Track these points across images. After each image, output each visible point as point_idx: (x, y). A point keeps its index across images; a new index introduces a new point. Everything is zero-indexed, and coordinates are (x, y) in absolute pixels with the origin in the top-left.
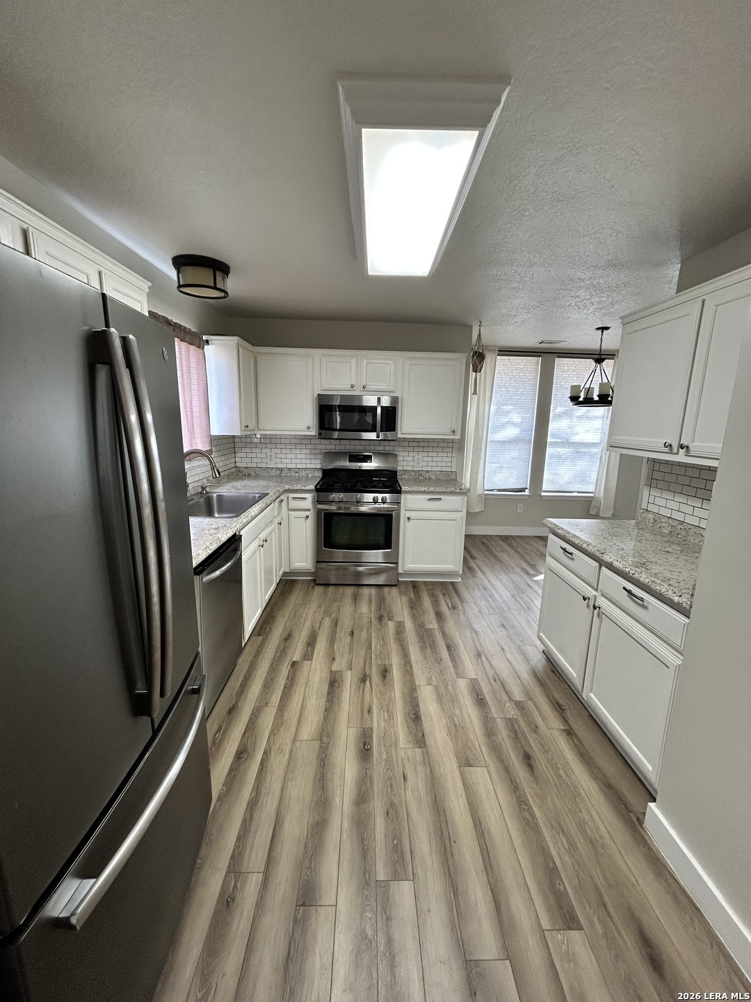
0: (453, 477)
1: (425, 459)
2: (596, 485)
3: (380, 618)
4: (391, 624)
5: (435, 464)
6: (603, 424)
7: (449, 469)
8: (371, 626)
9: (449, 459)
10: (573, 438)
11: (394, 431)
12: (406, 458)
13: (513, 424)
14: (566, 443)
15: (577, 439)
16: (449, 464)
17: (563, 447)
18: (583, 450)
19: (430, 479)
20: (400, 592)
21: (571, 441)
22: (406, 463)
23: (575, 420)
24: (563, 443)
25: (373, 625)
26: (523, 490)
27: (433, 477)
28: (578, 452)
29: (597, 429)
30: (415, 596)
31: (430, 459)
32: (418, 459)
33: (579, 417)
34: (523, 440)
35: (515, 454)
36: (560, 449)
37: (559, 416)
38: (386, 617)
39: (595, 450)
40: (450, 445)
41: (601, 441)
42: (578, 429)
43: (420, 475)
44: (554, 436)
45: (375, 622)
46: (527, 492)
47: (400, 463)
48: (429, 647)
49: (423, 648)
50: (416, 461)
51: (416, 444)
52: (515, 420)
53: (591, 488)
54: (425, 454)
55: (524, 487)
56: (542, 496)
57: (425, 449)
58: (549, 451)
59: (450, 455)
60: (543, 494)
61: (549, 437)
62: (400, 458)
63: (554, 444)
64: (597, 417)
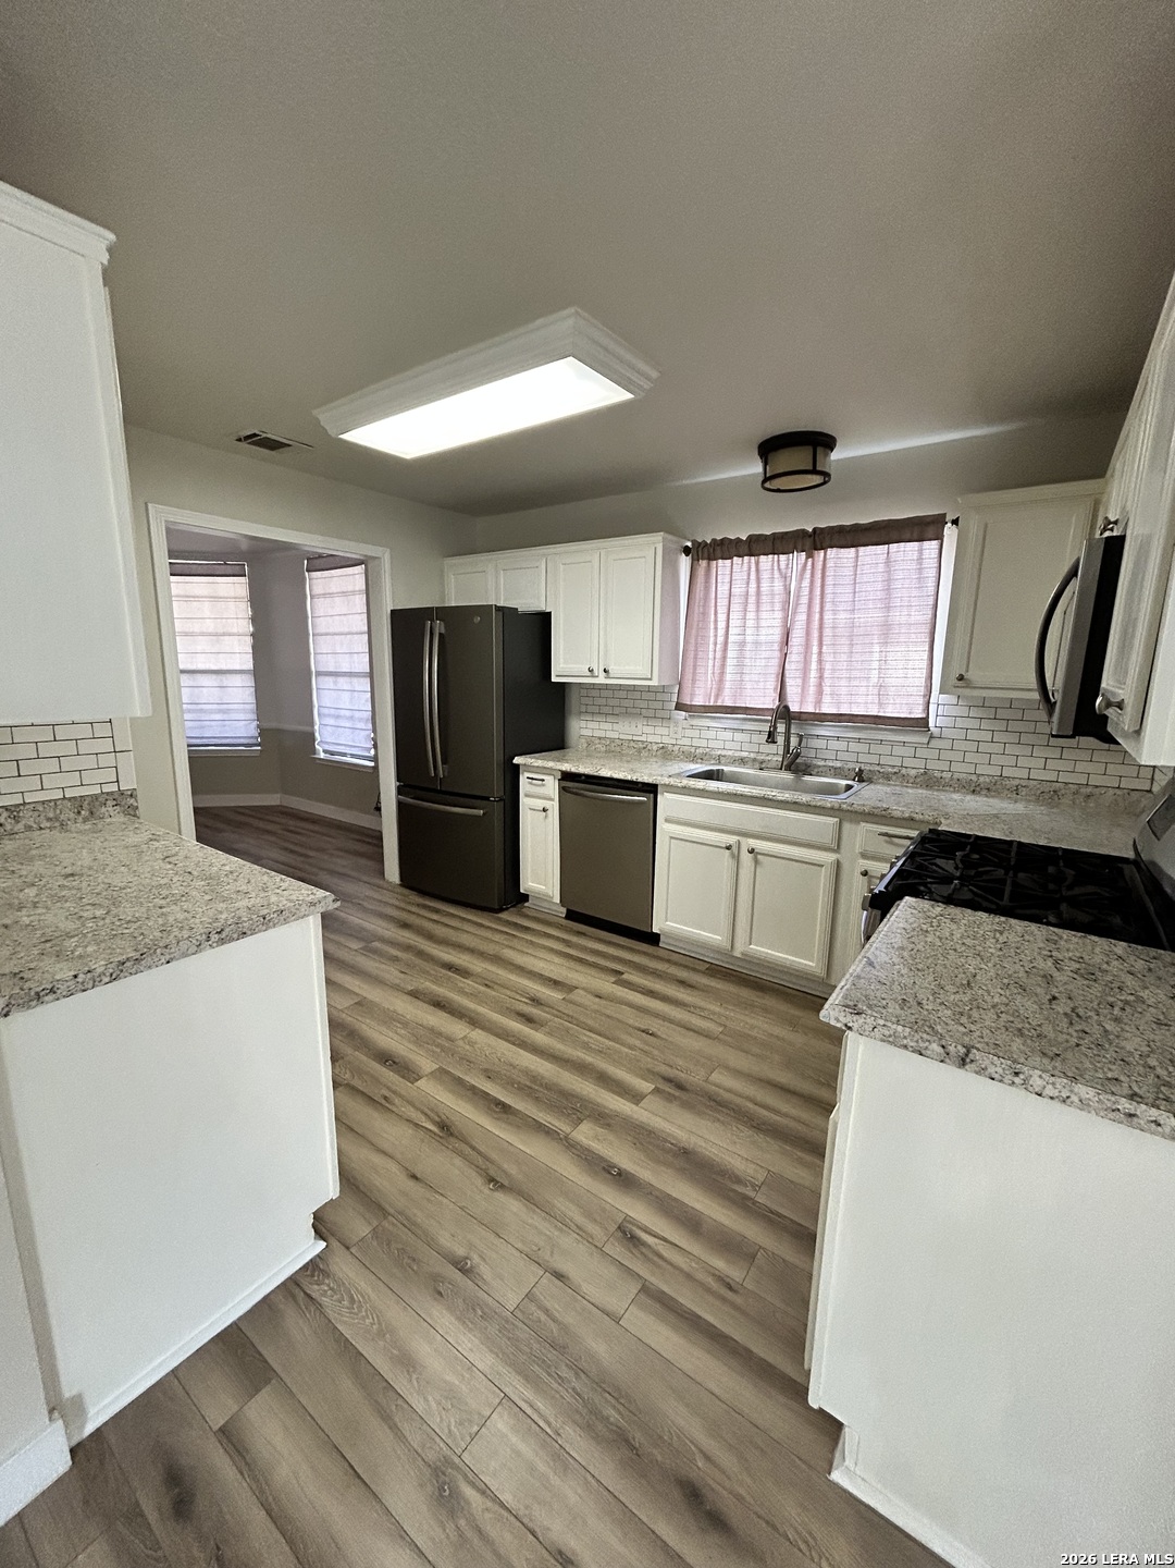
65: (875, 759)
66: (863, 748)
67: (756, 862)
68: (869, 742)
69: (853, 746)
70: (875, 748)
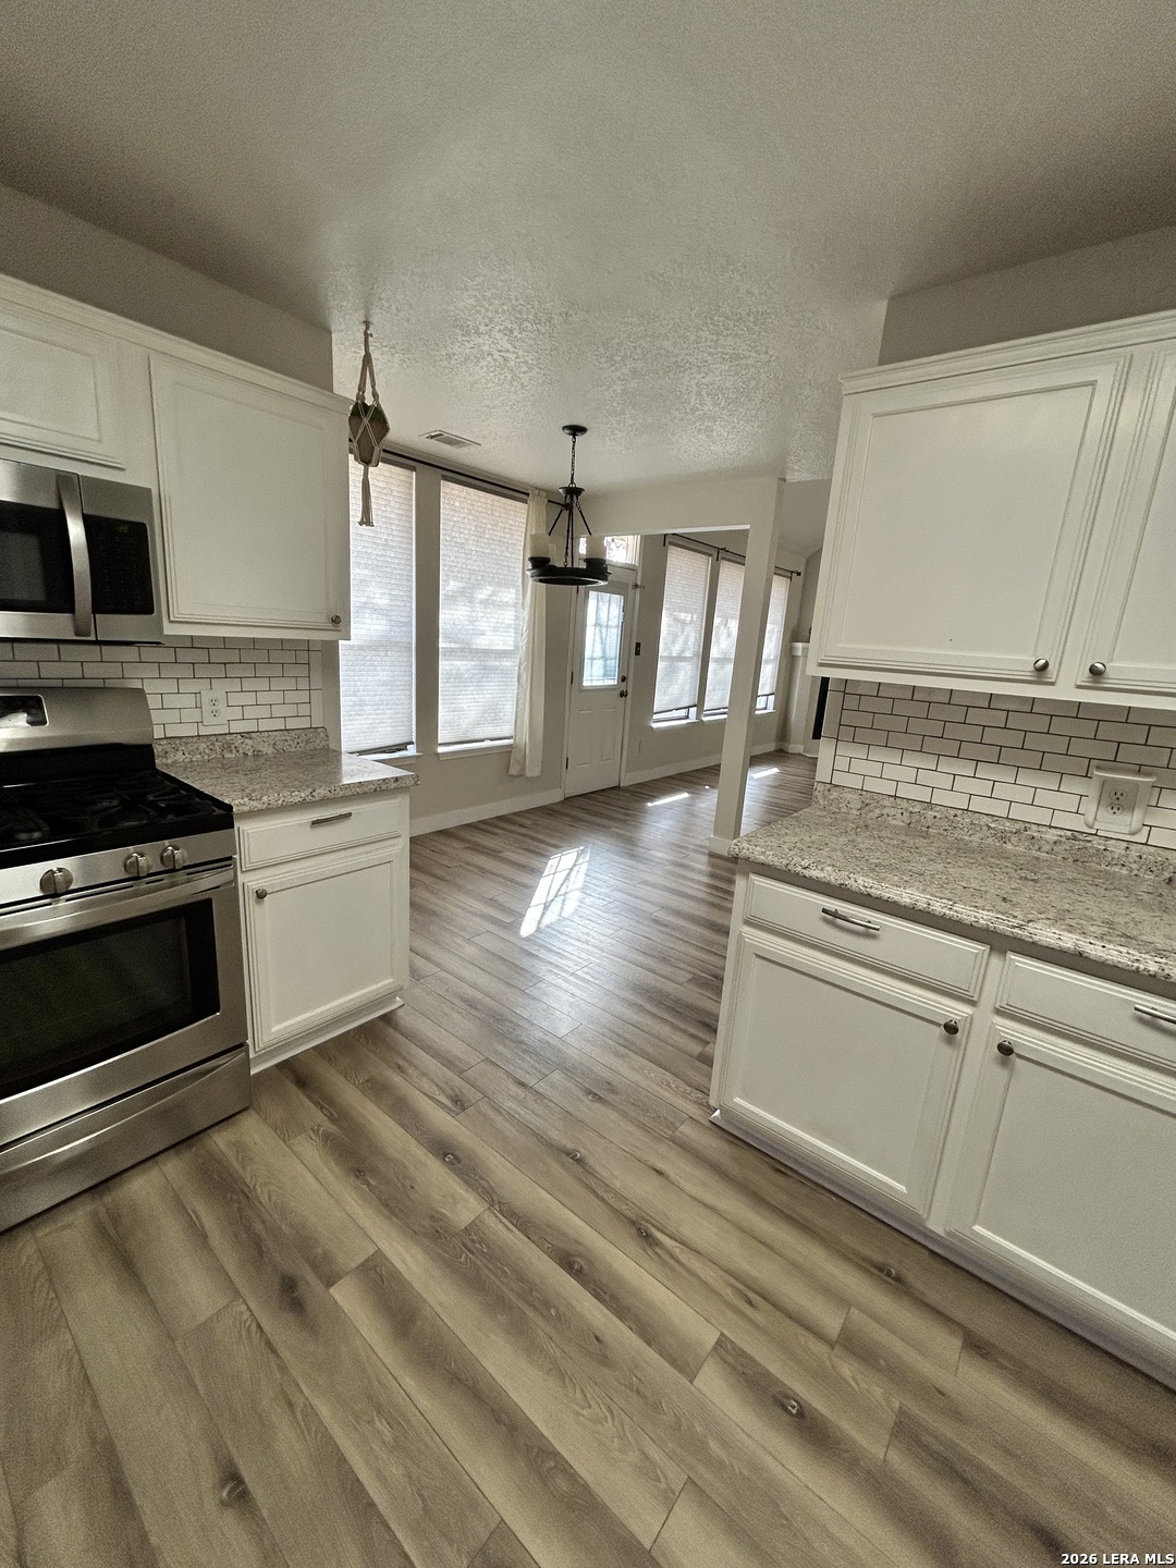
0: (319, 743)
1: (235, 699)
2: (516, 724)
3: (291, 1297)
4: (347, 1297)
5: (265, 712)
6: (517, 618)
7: (304, 723)
8: (283, 1369)
9: (304, 697)
10: (478, 642)
11: (150, 611)
12: (170, 701)
13: (376, 610)
14: (467, 651)
15: (481, 642)
16: (304, 710)
17: (462, 658)
18: (493, 663)
19: (257, 755)
20: (275, 1128)
21: (474, 647)
22: (172, 716)
23: (478, 608)
24: (462, 650)
25: (285, 1354)
26: (402, 747)
27: (268, 750)
28: (485, 668)
29: (509, 626)
30: (332, 1120)
31: (249, 699)
32: (214, 702)
33: (484, 602)
34: (396, 644)
35: (383, 675)
36: (459, 663)
37: (452, 598)
38: (311, 1277)
39: (508, 664)
40: (303, 657)
41: (517, 647)
42: (483, 625)
43: (228, 747)
44: (449, 638)
45: (282, 1331)
46: (412, 751)
47: (156, 716)
48: (530, 1313)
49: (519, 1330)
50: (207, 708)
51: (202, 656)
52: (379, 601)
53: (508, 730)
54: (235, 685)
55: (406, 740)
56: (438, 754)
57: (233, 671)
58: (444, 666)
59: (303, 684)
60: (441, 750)
61: (441, 640)
62: (153, 702)
63: (451, 652)
64: (507, 605)
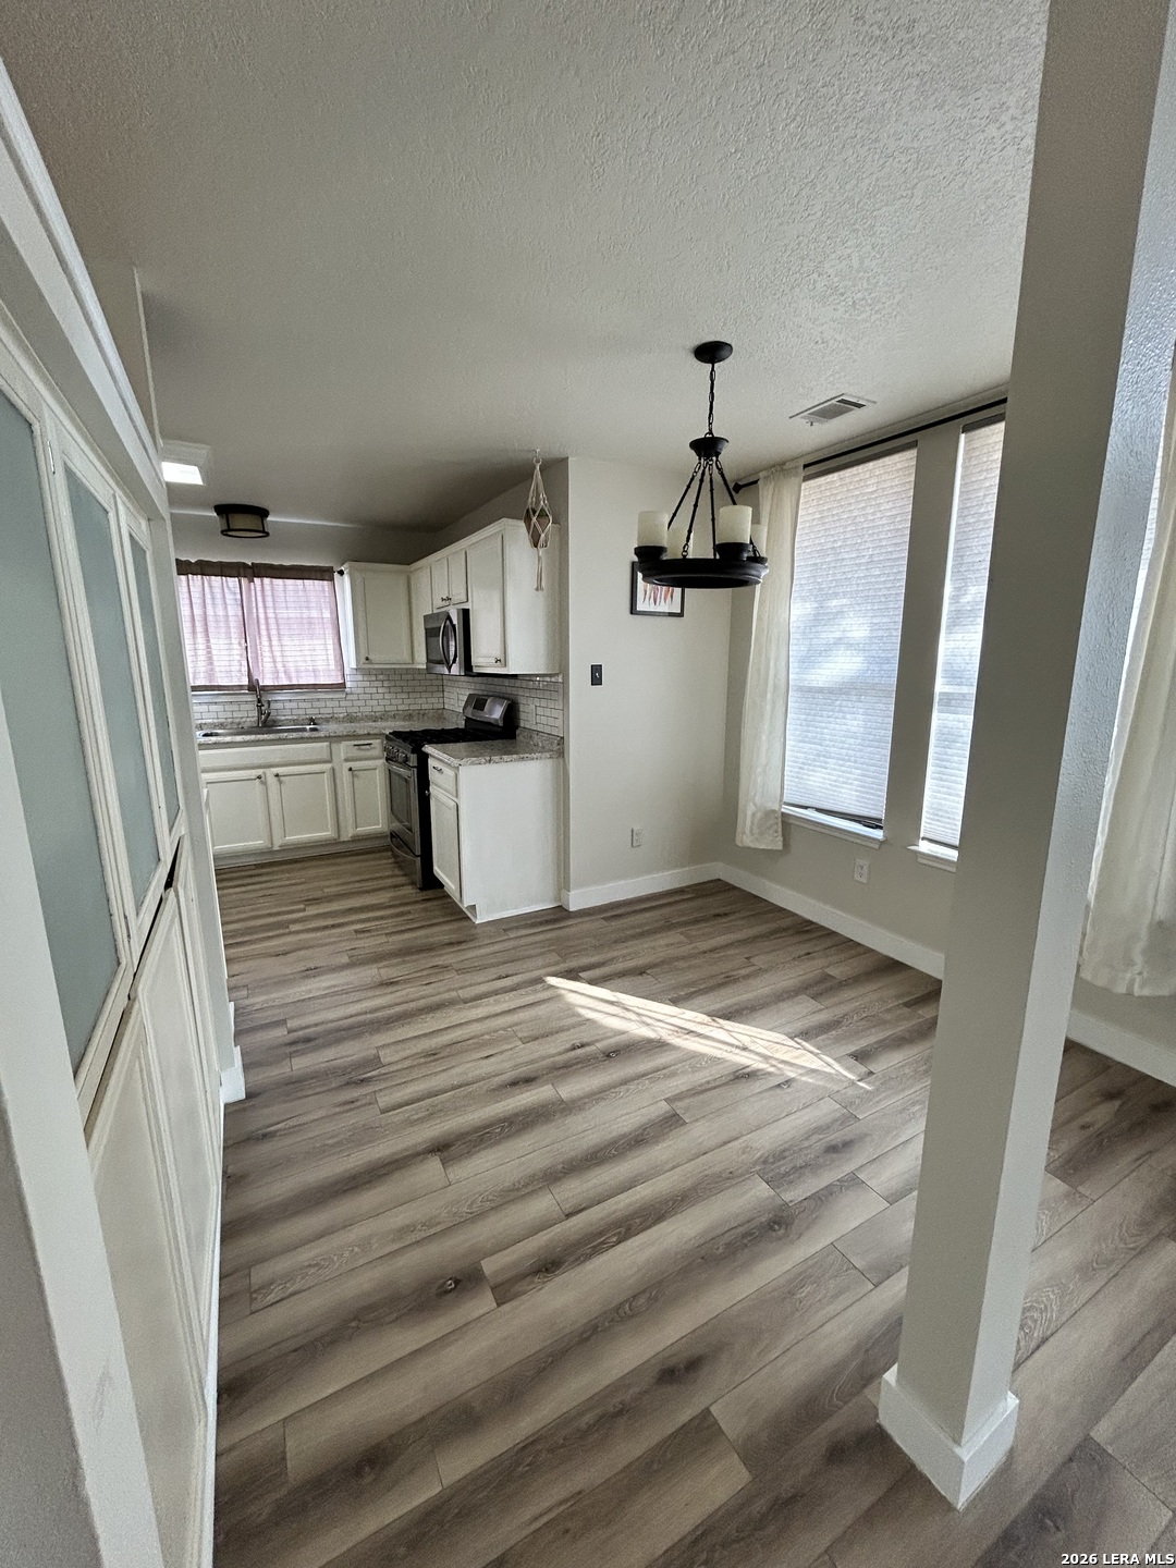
5: (546, 721)
13: (850, 644)
34: (872, 687)
46: (879, 831)
52: (856, 635)
55: (871, 813)
56: (921, 858)
60: (925, 847)
61: (937, 682)
65: (316, 711)
66: (308, 705)
67: (280, 782)
68: (311, 701)
69: (302, 705)
70: (316, 704)
